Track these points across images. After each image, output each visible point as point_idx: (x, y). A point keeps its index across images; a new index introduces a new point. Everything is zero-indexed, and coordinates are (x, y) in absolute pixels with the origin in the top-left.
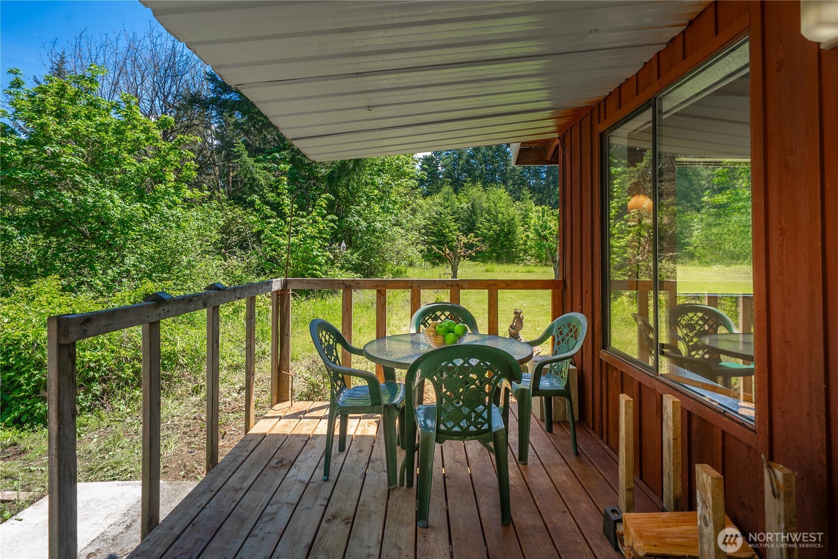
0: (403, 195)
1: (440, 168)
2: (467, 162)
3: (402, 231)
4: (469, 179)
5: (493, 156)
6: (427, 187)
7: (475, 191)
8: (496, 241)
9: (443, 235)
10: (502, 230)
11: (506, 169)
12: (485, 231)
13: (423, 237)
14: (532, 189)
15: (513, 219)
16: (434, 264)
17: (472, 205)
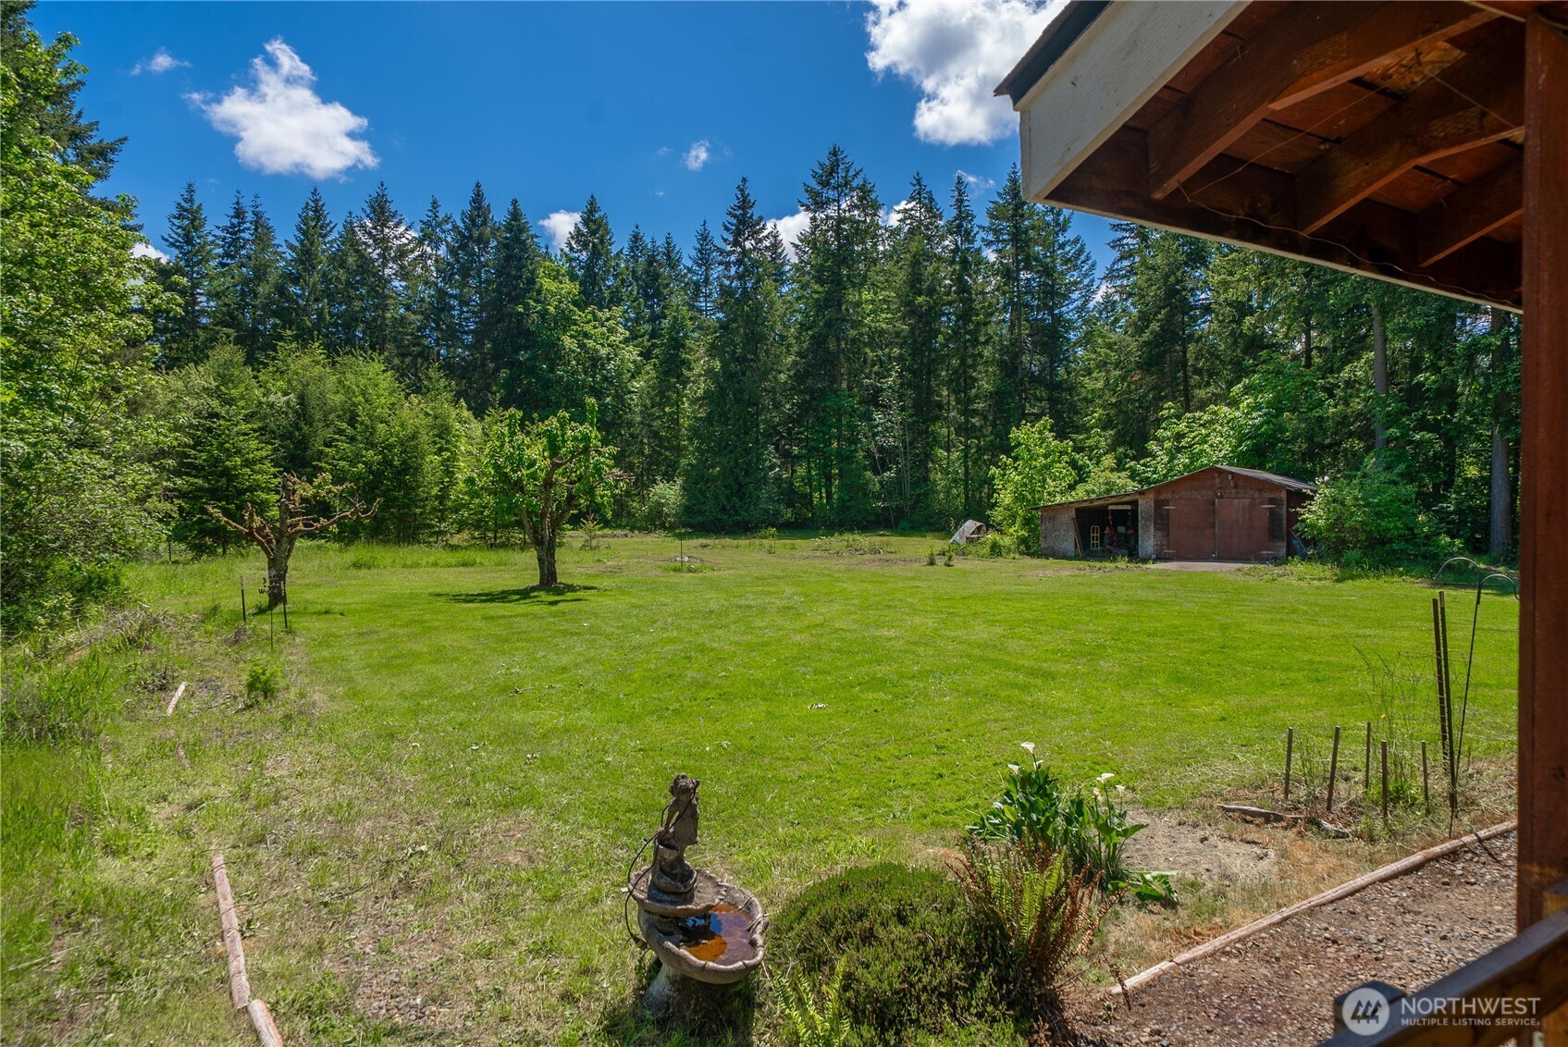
0: (97, 358)
1: (203, 299)
2: (281, 290)
3: (102, 463)
4: (289, 332)
5: (348, 283)
6: (163, 345)
7: (306, 364)
8: (373, 489)
9: (226, 473)
10: (387, 463)
11: (384, 318)
12: (342, 463)
13: (169, 479)
14: (449, 368)
15: (414, 437)
16: (199, 550)
17: (302, 398)
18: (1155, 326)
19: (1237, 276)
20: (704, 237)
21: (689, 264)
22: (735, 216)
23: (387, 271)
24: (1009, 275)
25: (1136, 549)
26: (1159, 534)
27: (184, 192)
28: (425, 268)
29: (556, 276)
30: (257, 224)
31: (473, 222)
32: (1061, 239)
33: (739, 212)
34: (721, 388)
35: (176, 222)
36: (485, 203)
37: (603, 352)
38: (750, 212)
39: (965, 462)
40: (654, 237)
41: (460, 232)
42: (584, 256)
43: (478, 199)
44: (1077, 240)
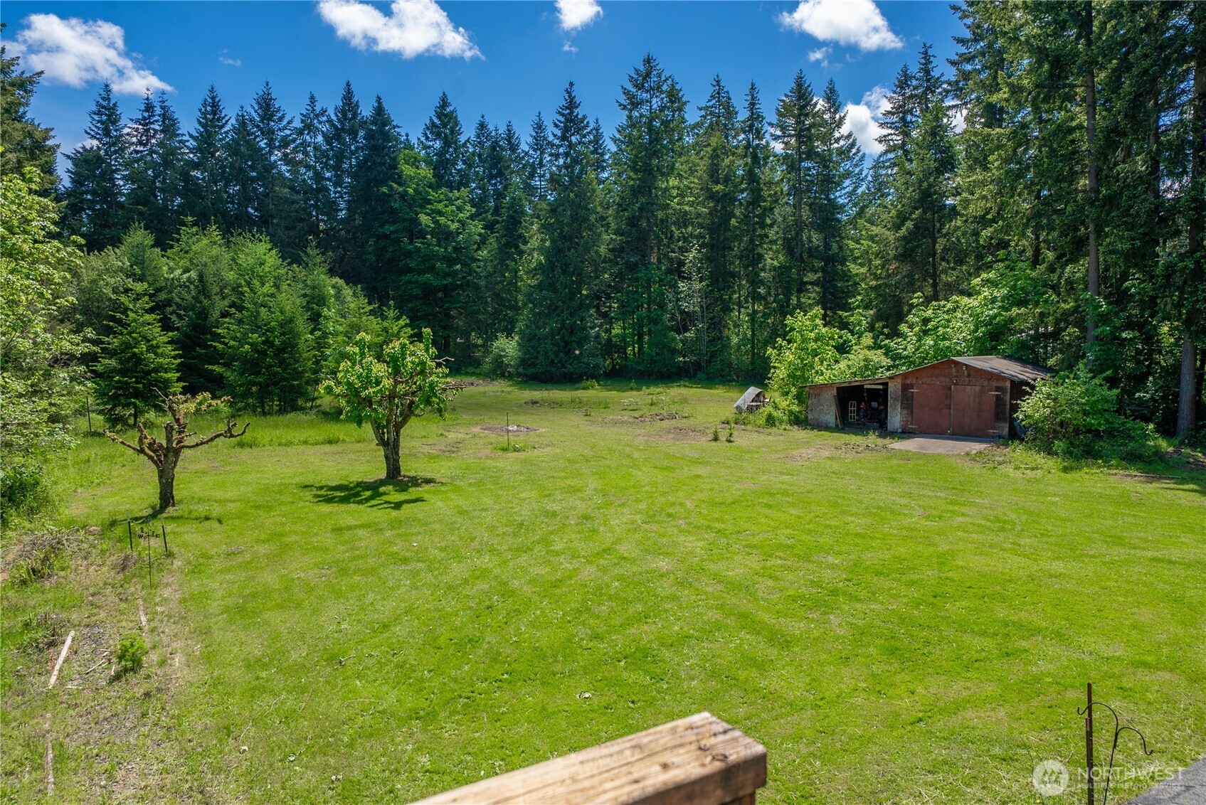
1: (120, 182)
4: (190, 218)
7: (206, 245)
9: (134, 357)
10: (270, 343)
16: (114, 422)
17: (201, 276)
18: (909, 224)
19: (977, 196)
20: (539, 127)
21: (526, 148)
22: (563, 115)
23: (273, 158)
24: (792, 165)
25: (886, 424)
26: (905, 412)
27: (101, 92)
28: (306, 154)
29: (415, 162)
30: (164, 116)
31: (344, 115)
32: (837, 135)
33: (566, 112)
34: (551, 261)
35: (96, 117)
36: (355, 99)
37: (454, 226)
38: (576, 112)
39: (753, 325)
40: (497, 126)
41: (334, 125)
42: (438, 144)
43: (348, 96)
44: (850, 135)
